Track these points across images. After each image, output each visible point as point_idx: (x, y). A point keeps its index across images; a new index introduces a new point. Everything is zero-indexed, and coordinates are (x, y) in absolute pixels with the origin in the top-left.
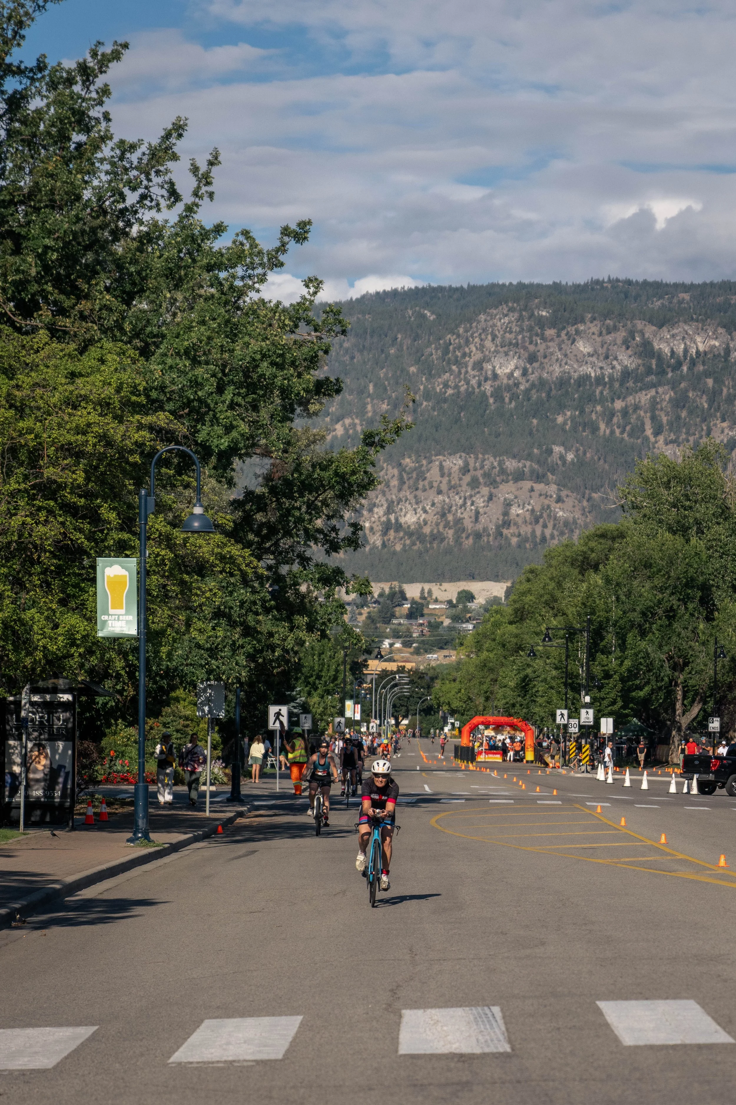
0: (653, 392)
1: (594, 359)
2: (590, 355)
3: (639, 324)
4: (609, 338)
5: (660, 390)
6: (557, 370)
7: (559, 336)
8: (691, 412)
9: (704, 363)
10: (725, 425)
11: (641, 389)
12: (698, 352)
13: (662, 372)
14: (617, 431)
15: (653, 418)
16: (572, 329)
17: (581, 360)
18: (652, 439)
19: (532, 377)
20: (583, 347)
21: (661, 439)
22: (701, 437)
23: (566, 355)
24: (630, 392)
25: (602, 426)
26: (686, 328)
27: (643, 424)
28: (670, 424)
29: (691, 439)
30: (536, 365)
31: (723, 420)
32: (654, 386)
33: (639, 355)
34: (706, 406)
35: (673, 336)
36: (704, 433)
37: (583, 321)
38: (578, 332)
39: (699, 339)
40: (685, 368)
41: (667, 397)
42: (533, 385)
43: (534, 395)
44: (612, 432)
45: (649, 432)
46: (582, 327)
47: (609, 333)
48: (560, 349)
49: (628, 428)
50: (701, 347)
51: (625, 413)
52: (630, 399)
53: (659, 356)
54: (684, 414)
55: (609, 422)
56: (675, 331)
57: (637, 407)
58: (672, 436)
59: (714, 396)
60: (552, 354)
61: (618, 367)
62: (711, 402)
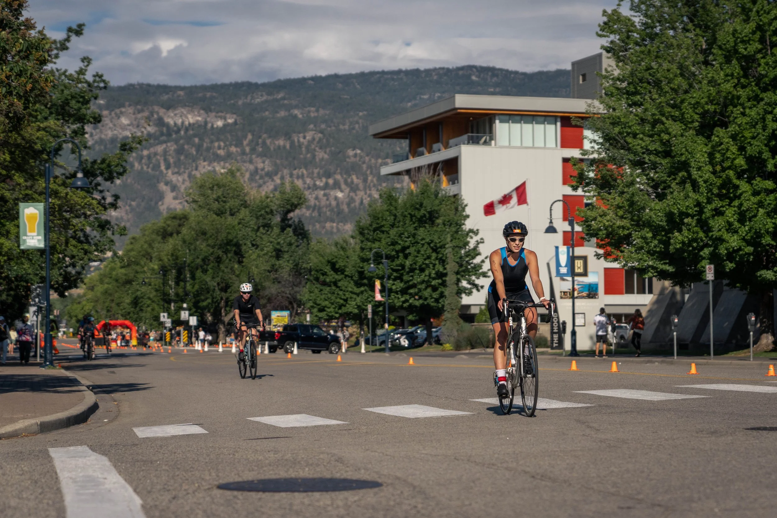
0: (164, 146)
1: (131, 127)
2: (129, 125)
3: (156, 108)
4: (139, 116)
5: (169, 144)
6: (110, 134)
7: (110, 114)
8: (186, 157)
9: (193, 130)
10: (206, 163)
11: (158, 144)
12: (190, 124)
13: (169, 135)
14: (145, 167)
15: (165, 160)
16: (118, 111)
17: (124, 128)
18: (165, 171)
19: (96, 137)
20: (124, 121)
21: (170, 172)
22: (192, 171)
23: (115, 125)
24: (152, 146)
25: (136, 165)
26: (183, 110)
27: (159, 163)
28: (175, 163)
29: (187, 171)
30: (98, 130)
31: (205, 161)
32: (165, 142)
33: (156, 125)
34: (195, 153)
35: (175, 115)
36: (194, 168)
37: (124, 106)
38: (122, 113)
39: (190, 116)
40: (182, 133)
41: (173, 148)
42: (96, 142)
43: (97, 148)
44: (142, 168)
45: (163, 167)
46: (123, 110)
47: (139, 113)
48: (111, 122)
49: (151, 165)
50: (191, 121)
51: (149, 157)
52: (152, 150)
53: (167, 126)
54: (182, 158)
55: (140, 162)
56: (177, 112)
57: (156, 154)
58: (176, 170)
59: (199, 148)
60: (107, 124)
61: (145, 132)
62: (198, 151)
